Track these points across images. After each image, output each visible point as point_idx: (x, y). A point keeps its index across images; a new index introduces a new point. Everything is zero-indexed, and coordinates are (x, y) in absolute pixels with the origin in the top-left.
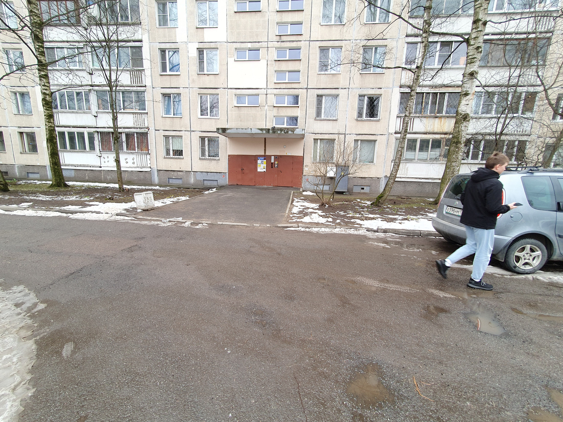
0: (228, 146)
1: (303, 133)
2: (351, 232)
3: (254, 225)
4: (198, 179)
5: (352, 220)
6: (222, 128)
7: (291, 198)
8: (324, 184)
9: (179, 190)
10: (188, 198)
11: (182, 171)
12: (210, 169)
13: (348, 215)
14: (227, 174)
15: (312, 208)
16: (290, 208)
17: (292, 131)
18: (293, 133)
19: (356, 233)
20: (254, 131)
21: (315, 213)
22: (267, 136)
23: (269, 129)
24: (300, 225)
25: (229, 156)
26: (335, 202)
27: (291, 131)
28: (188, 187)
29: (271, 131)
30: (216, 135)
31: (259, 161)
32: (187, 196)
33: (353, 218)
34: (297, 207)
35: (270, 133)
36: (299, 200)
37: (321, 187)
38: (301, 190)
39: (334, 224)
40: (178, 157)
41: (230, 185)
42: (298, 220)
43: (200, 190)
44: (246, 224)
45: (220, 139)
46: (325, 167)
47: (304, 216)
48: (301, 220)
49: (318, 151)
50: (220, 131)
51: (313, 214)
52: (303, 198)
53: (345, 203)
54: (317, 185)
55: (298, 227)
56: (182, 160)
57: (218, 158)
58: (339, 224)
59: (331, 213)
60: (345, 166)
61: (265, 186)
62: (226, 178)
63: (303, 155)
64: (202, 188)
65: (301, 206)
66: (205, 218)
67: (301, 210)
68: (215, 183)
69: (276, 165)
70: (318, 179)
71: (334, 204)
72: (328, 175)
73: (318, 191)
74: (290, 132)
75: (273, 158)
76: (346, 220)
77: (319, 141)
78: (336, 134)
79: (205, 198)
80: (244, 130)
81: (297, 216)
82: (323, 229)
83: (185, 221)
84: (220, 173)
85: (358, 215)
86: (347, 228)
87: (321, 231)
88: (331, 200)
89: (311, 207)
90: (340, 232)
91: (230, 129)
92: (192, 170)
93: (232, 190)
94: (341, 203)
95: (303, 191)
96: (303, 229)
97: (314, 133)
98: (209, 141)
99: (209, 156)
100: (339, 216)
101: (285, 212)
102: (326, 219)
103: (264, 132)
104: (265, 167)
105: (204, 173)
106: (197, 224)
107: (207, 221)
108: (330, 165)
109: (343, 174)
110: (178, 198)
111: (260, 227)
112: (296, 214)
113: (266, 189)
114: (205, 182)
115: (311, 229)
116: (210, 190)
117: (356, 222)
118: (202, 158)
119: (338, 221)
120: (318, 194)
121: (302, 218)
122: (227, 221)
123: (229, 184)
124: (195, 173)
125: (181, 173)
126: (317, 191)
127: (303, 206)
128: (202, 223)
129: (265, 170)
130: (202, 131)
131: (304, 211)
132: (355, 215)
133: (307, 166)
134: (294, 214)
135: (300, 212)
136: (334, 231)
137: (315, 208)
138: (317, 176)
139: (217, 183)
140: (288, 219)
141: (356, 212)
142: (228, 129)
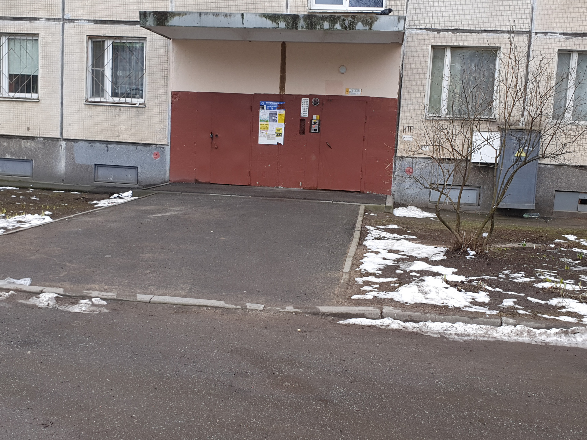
0: (173, 65)
1: (401, 28)
2: (548, 340)
3: (248, 305)
4: (79, 160)
5: (554, 302)
6: (155, 13)
7: (358, 225)
8: (463, 186)
9: (21, 195)
10: (48, 220)
11: (33, 138)
12: (116, 134)
13: (540, 285)
14: (168, 149)
15: (425, 260)
16: (354, 258)
17: (365, 22)
18: (368, 27)
19: (564, 341)
20: (253, 21)
21: (435, 274)
22: (290, 37)
23: (295, 18)
24: (387, 309)
25: (175, 95)
26: (498, 243)
27: (363, 22)
28: (49, 187)
29: (302, 23)
30: (137, 31)
31: (264, 114)
32: (47, 213)
33: (554, 293)
34: (377, 253)
35: (300, 27)
36: (383, 234)
37: (454, 195)
38: (389, 203)
39: (494, 312)
40: (23, 95)
41: (173, 183)
42: (382, 295)
43: (84, 195)
44: (221, 303)
45: (147, 45)
46: (469, 134)
47: (401, 284)
48: (390, 295)
49: (446, 83)
50: (151, 21)
51: (429, 279)
52: (396, 227)
53: (528, 245)
54: (441, 187)
55: (382, 317)
56: (34, 104)
57: (141, 101)
58: (511, 312)
59: (487, 277)
60: (531, 131)
61: (281, 188)
62: (163, 161)
63: (396, 96)
64: (91, 189)
65: (390, 251)
66: (100, 282)
67: (390, 263)
68: (130, 176)
69: (315, 127)
70: (445, 171)
71: (496, 248)
72: (476, 158)
73: (445, 207)
74: (360, 26)
75: (305, 104)
76: (534, 300)
77: (448, 53)
78: (503, 32)
79: (100, 219)
80: (222, 18)
81: (376, 283)
82: (460, 327)
83: (39, 289)
84: (145, 145)
85: (569, 286)
86: (537, 325)
87: (453, 331)
88: (485, 235)
89: (420, 256)
90: (514, 338)
91: (179, 14)
92: (62, 133)
93: (181, 197)
94: (516, 245)
95: (397, 205)
96: (396, 325)
97: (434, 30)
98: (115, 49)
99: (115, 95)
100: (509, 285)
101: (341, 270)
102: (470, 294)
103: (282, 24)
104: (282, 132)
105: (98, 145)
106: (75, 300)
107: (105, 290)
108: (483, 126)
109: (524, 155)
110: (18, 218)
111: (264, 314)
112: (373, 274)
113: (282, 197)
114: (101, 172)
115: (421, 323)
116: (116, 195)
117: (564, 307)
118: (92, 99)
119: (508, 303)
120: (441, 216)
121: (393, 289)
122: (164, 291)
123: (173, 180)
124: (70, 143)
125: (29, 144)
126: (441, 206)
127: (397, 252)
128: (90, 298)
129: (281, 140)
130: (96, 22)
131: (398, 268)
132: (563, 286)
133: (409, 129)
134: (368, 274)
135: (387, 271)
136: (495, 334)
137: (435, 258)
138: (441, 161)
139: (134, 176)
140: (349, 291)
141: (563, 275)
142: (173, 14)
